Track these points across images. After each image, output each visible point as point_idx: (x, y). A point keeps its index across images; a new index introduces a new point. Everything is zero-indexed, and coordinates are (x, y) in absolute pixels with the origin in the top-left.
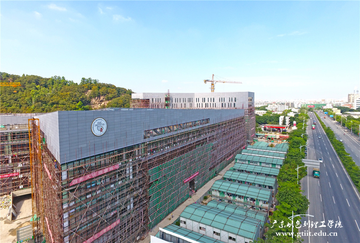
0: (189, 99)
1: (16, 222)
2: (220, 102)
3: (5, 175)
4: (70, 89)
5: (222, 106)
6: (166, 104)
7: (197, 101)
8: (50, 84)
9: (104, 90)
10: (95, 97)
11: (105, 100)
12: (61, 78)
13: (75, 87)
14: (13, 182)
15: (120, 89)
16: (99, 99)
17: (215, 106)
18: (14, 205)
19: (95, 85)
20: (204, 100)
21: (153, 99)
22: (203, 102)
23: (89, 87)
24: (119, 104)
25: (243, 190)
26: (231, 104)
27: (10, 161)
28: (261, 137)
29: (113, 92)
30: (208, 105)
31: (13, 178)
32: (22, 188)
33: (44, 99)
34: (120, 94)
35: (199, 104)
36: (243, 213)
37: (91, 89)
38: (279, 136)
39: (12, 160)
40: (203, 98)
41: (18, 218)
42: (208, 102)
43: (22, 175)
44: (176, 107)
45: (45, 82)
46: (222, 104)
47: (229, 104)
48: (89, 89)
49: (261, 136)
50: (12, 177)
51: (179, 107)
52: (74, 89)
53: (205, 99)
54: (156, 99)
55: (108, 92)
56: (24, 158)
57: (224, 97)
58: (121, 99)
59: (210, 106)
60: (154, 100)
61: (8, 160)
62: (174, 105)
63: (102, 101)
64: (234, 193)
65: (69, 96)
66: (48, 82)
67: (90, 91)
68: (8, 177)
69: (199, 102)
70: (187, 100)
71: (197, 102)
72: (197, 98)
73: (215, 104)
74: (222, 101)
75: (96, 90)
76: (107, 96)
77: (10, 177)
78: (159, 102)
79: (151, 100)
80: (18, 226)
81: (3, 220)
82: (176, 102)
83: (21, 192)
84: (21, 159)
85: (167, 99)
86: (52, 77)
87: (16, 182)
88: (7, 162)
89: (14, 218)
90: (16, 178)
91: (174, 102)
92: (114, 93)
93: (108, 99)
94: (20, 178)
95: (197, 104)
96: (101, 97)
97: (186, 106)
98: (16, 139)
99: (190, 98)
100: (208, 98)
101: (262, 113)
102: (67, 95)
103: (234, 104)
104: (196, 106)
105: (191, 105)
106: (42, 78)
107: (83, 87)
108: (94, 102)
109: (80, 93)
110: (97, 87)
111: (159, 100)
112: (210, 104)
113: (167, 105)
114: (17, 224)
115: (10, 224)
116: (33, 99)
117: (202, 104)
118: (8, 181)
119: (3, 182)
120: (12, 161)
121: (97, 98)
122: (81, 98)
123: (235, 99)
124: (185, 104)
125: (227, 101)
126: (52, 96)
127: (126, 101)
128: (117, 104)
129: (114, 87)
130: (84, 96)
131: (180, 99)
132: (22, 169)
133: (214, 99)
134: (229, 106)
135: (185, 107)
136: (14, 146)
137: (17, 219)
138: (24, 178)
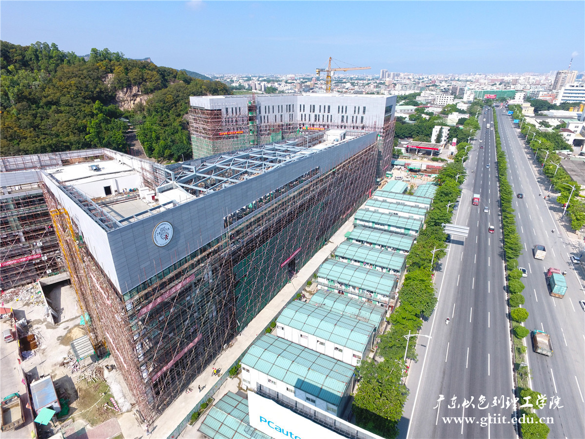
0: (288, 106)
1: (62, 326)
2: (339, 113)
3: (22, 258)
4: (73, 73)
5: (342, 121)
6: (250, 117)
7: (300, 109)
8: (31, 59)
9: (136, 74)
10: (123, 88)
11: (140, 93)
12: (50, 46)
13: (83, 67)
14: (36, 267)
15: (165, 71)
16: (131, 92)
17: (331, 120)
18: (49, 298)
19: (119, 63)
20: (313, 108)
21: (227, 109)
22: (311, 112)
23: (109, 69)
24: (167, 102)
25: (358, 278)
26: (357, 117)
27: (23, 239)
28: (399, 167)
29: (153, 79)
30: (319, 117)
31: (34, 262)
32: (50, 273)
33: (30, 94)
34: (166, 80)
35: (305, 115)
36: (356, 311)
37: (112, 72)
38: (426, 167)
39: (25, 238)
40: (311, 106)
41: (63, 319)
42: (320, 112)
43: (46, 257)
44: (266, 121)
45: (21, 54)
46: (343, 117)
47: (353, 117)
48: (109, 73)
49: (399, 165)
50: (32, 260)
51: (271, 120)
52: (81, 72)
53: (314, 106)
54: (232, 108)
55: (145, 77)
56: (42, 234)
57: (346, 105)
58: (169, 93)
59: (323, 119)
60: (230, 110)
61: (19, 239)
62: (263, 118)
63: (136, 95)
64: (347, 282)
65: (75, 88)
66: (27, 56)
67: (110, 76)
68: (26, 261)
69: (304, 111)
70: (284, 108)
71: (300, 111)
72: (301, 105)
73: (331, 116)
74: (342, 111)
75: (122, 75)
76: (144, 85)
77: (30, 260)
78: (238, 113)
79: (224, 111)
80: (66, 332)
81: (42, 323)
82: (266, 113)
83: (52, 279)
84: (39, 234)
85: (251, 109)
86: (32, 44)
87: (40, 266)
88: (19, 241)
89: (56, 319)
90: (39, 261)
91: (263, 113)
92: (156, 81)
93: (147, 92)
94: (44, 261)
95: (302, 115)
96: (134, 88)
97: (283, 118)
98: (22, 207)
99: (290, 105)
100: (320, 106)
101: (408, 110)
102: (70, 85)
103: (362, 118)
104: (299, 118)
105: (291, 117)
106: (13, 47)
107: (98, 69)
108: (122, 97)
109: (93, 80)
110: (122, 68)
111: (238, 110)
112: (323, 115)
113: (251, 119)
114: (64, 329)
115: (55, 330)
116: (10, 95)
117: (310, 115)
118: (28, 265)
119: (22, 268)
120: (26, 240)
121: (125, 90)
122: (97, 91)
123: (364, 108)
124: (281, 116)
125: (350, 112)
126: (43, 89)
127: (178, 96)
128: (164, 103)
129: (154, 67)
130: (102, 87)
131: (273, 107)
132: (43, 248)
133: (329, 107)
134: (353, 121)
135: (281, 121)
136: (21, 219)
137: (62, 321)
138: (49, 259)
